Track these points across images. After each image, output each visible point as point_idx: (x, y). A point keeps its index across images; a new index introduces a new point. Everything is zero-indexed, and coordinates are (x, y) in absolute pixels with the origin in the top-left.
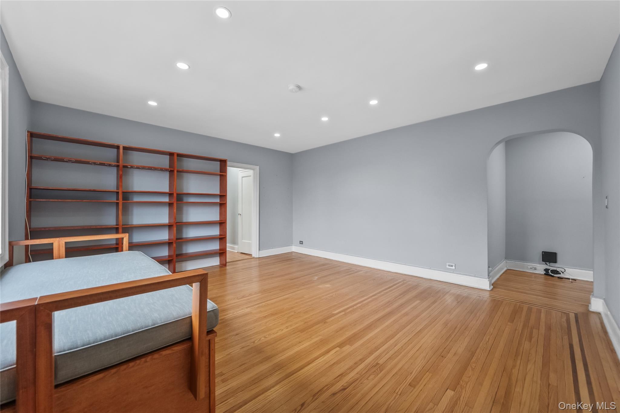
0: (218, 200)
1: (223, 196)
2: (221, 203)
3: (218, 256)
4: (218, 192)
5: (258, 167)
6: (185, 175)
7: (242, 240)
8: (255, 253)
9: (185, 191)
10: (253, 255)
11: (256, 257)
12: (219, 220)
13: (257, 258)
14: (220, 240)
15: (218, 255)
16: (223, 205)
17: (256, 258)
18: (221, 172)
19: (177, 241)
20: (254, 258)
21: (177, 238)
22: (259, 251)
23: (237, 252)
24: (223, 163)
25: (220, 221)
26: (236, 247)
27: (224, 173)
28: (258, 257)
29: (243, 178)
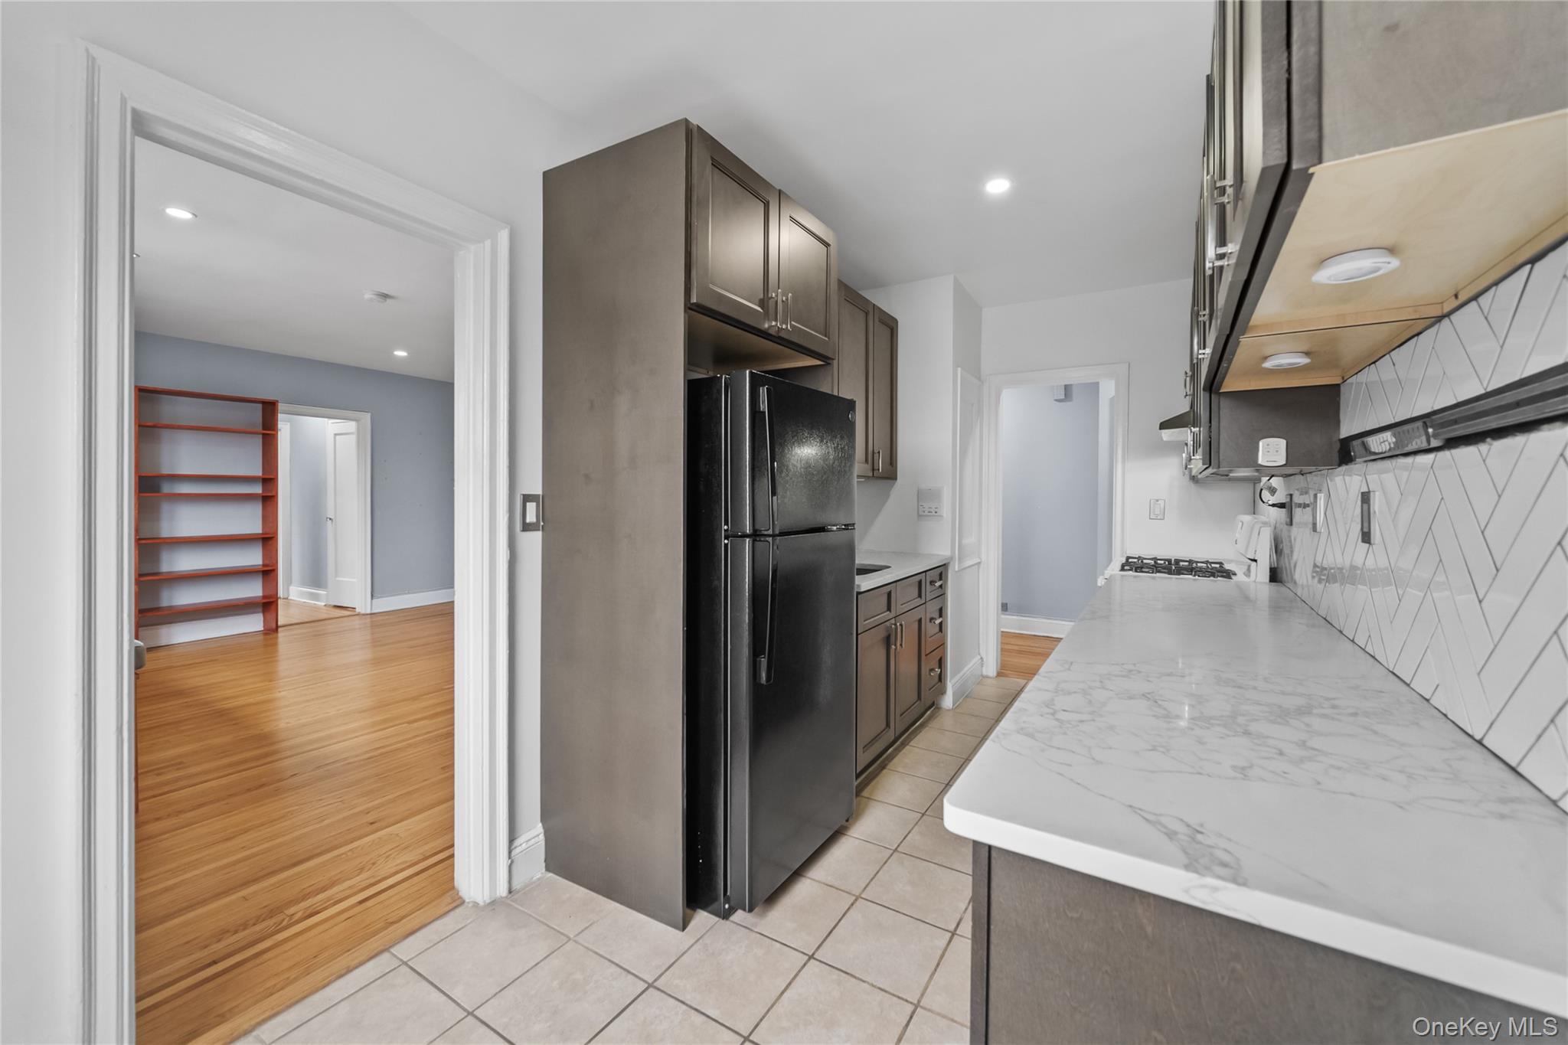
0: (257, 489)
1: (269, 480)
2: (264, 495)
3: (259, 612)
4: (258, 472)
5: (369, 414)
6: (166, 434)
7: (336, 576)
8: (361, 602)
9: (166, 470)
10: (357, 610)
11: (363, 612)
12: (261, 532)
13: (367, 614)
14: (263, 575)
15: (261, 610)
16: (269, 500)
17: (364, 615)
18: (264, 429)
19: (142, 579)
20: (359, 614)
21: (140, 573)
22: (372, 596)
23: (324, 604)
24: (269, 409)
25: (263, 534)
26: (322, 592)
27: (270, 430)
28: (369, 612)
29: (337, 437)
